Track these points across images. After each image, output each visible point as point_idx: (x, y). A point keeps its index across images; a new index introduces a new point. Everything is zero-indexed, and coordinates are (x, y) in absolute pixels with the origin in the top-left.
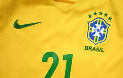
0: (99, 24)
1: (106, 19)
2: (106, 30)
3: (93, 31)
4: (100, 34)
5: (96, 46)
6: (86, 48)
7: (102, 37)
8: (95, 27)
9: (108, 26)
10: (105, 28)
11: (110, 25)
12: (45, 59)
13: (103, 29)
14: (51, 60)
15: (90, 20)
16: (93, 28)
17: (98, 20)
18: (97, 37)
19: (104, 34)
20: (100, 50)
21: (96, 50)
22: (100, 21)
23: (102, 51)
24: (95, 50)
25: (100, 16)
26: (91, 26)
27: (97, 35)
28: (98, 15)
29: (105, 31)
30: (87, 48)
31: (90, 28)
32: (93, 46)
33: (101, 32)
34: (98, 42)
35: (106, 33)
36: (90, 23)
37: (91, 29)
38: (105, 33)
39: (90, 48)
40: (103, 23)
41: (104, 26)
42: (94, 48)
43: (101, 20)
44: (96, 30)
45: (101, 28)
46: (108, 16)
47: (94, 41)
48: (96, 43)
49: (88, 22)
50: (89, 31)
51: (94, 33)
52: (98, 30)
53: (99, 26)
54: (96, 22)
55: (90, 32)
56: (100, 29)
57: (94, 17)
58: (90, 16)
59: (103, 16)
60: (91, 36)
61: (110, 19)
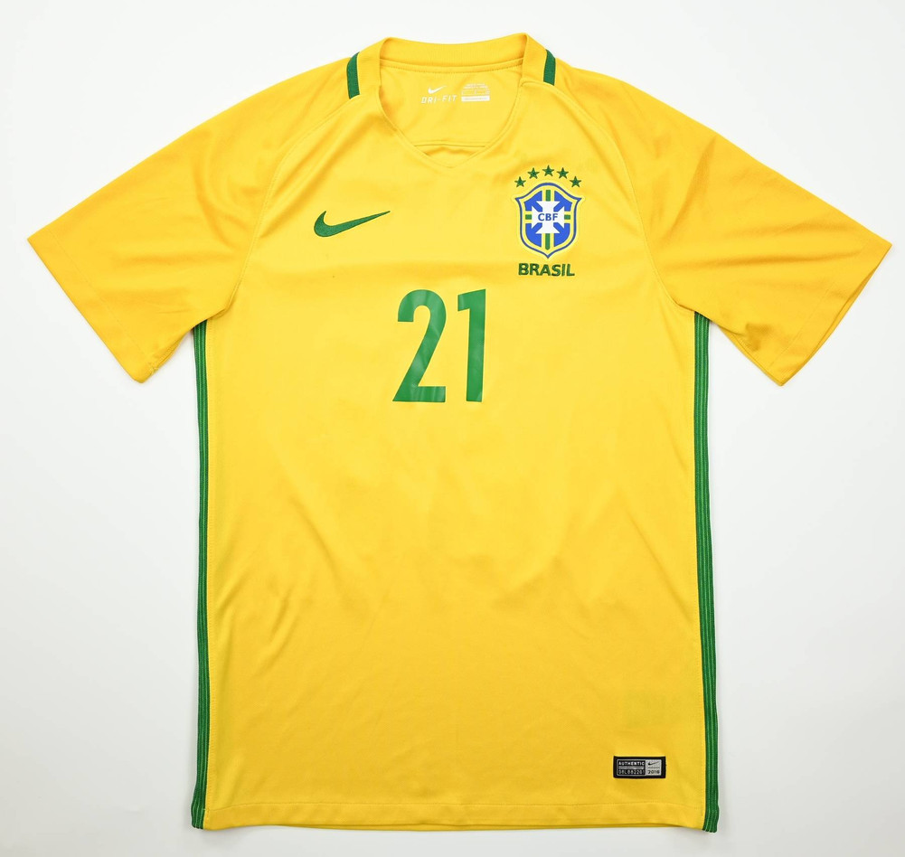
0: (548, 199)
1: (565, 184)
2: (571, 213)
3: (534, 222)
4: (557, 225)
5: (551, 262)
6: (521, 269)
7: (563, 234)
8: (539, 209)
9: (574, 202)
10: (568, 209)
11: (579, 199)
12: (406, 314)
13: (562, 212)
14: (423, 315)
15: (522, 191)
16: (534, 212)
17: (544, 189)
18: (548, 236)
19: (567, 226)
20: (562, 271)
21: (552, 271)
22: (548, 192)
23: (569, 274)
24: (548, 272)
25: (548, 179)
26: (528, 209)
27: (548, 229)
28: (542, 178)
29: (567, 217)
30: (525, 269)
31: (525, 213)
32: (541, 261)
33: (556, 220)
34: (552, 248)
35: (571, 222)
36: (522, 201)
37: (529, 217)
38: (567, 221)
39: (534, 267)
40: (558, 197)
41: (563, 204)
42: (546, 266)
43: (553, 189)
44: (543, 217)
45: (557, 209)
46: (570, 176)
47: (543, 249)
48: (548, 252)
49: (517, 199)
50: (525, 221)
51: (539, 226)
52: (548, 217)
53: (548, 206)
54: (539, 196)
55: (528, 226)
56: (552, 212)
57: (531, 184)
58: (520, 182)
59: (555, 178)
60: (533, 234)
61: (576, 182)
